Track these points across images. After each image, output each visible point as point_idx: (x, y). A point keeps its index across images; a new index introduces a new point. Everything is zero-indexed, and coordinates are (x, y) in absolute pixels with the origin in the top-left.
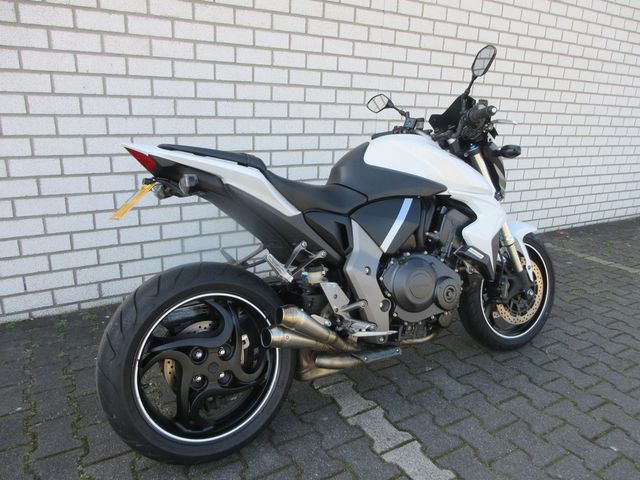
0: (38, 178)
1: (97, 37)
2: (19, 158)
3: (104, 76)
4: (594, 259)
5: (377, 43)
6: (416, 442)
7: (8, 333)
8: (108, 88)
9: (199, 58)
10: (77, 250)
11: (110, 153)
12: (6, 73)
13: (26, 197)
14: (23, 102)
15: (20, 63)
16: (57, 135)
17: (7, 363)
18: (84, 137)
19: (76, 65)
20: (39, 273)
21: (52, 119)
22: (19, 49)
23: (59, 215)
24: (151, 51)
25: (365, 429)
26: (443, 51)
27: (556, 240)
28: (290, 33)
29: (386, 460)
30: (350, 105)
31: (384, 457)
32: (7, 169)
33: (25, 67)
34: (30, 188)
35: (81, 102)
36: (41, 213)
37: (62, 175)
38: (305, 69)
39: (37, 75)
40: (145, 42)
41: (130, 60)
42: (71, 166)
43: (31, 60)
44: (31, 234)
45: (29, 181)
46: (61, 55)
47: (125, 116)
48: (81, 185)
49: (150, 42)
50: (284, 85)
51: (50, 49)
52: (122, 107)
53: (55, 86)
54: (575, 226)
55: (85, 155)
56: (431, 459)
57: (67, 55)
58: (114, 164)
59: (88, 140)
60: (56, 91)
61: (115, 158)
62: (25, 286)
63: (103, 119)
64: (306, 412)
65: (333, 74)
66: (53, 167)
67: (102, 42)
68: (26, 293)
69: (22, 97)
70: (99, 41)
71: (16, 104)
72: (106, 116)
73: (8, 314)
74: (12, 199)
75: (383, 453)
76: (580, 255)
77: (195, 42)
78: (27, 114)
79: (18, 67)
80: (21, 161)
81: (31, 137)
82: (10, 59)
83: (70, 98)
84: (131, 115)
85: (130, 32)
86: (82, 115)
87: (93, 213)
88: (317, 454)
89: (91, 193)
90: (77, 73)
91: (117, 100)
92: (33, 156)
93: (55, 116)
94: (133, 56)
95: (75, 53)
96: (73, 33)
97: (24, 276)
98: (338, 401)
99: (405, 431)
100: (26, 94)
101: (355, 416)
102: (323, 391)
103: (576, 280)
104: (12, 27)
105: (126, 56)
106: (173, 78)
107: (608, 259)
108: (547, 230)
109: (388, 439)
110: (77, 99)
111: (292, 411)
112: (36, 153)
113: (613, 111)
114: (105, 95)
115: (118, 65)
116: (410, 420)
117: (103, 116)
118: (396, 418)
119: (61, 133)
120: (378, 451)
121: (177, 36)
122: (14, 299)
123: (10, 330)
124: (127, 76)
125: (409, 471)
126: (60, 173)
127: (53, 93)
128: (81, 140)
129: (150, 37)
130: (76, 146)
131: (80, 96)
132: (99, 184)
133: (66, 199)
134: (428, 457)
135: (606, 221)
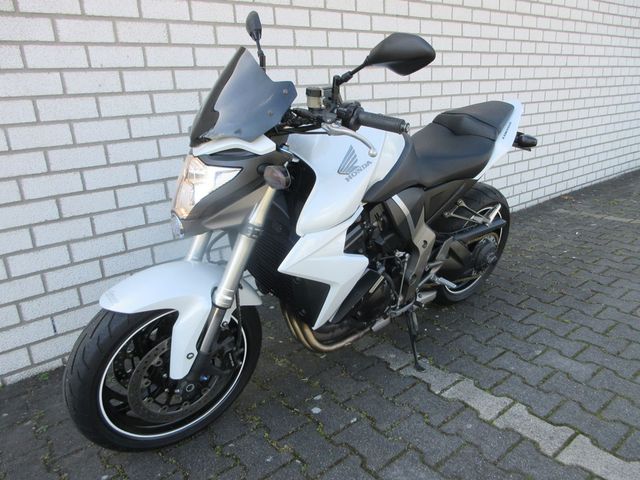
0: (57, 198)
1: (108, 25)
2: (33, 175)
3: (120, 70)
4: (612, 218)
5: (393, 16)
6: (581, 435)
7: (44, 387)
8: (126, 85)
9: (220, 42)
10: (109, 278)
11: (135, 160)
12: (7, 75)
13: (46, 222)
14: (32, 107)
15: (24, 62)
16: (75, 145)
17: (60, 422)
18: (105, 144)
19: (88, 59)
20: (68, 310)
21: (67, 126)
22: (21, 44)
23: (85, 239)
24: (169, 37)
25: (520, 430)
26: (452, 21)
27: (566, 204)
28: (310, 9)
29: (565, 461)
30: (373, 84)
31: (559, 458)
32: (21, 191)
33: (30, 65)
34: (49, 210)
35: (97, 102)
36: (65, 239)
37: (85, 191)
38: (327, 48)
39: (45, 74)
40: (162, 27)
41: (148, 49)
42: (93, 179)
43: (36, 56)
44: (55, 266)
45: (47, 203)
46: (69, 48)
47: (148, 116)
48: (106, 200)
49: (168, 27)
50: (308, 67)
51: (57, 42)
52: (142, 104)
53: (68, 86)
54: (574, 189)
55: (108, 165)
56: (610, 453)
57: (77, 47)
58: (140, 171)
59: (109, 147)
60: (69, 92)
61: (141, 166)
62: (54, 327)
63: (124, 121)
64: (444, 423)
65: (354, 52)
66: (73, 183)
67: (115, 31)
68: (56, 336)
69: (30, 102)
70: (111, 29)
71: (23, 112)
72: (127, 117)
73: (39, 364)
74: (30, 227)
75: (555, 455)
76: (598, 217)
77: (215, 24)
78: (38, 122)
79: (22, 66)
80: (36, 179)
81: (45, 150)
82: (10, 57)
83: (85, 98)
84: (154, 114)
85: (144, 16)
86: (100, 118)
87: (123, 231)
88: (486, 469)
89: (118, 209)
90: (90, 69)
91: (137, 97)
92: (49, 172)
93: (70, 122)
94: (151, 44)
95: (86, 45)
96: (81, 22)
97: (52, 316)
98: (469, 403)
99: (561, 425)
100: (34, 99)
101: (498, 417)
102: (446, 394)
103: (612, 240)
104: (10, 18)
105: (143, 45)
106: (195, 67)
107: (626, 217)
108: (552, 197)
109: (551, 438)
110: (92, 100)
111: (428, 424)
112: (53, 168)
113: (598, 72)
114: (123, 92)
115: (134, 57)
116: (558, 412)
117: (123, 117)
118: (543, 412)
119: (79, 141)
120: (550, 453)
121: (195, 19)
122: (43, 344)
123: (46, 382)
124: (145, 68)
125: (597, 471)
126: (81, 190)
127: (65, 95)
128: (101, 147)
129: (167, 22)
130: (96, 156)
131: (96, 95)
132: (126, 197)
133: (92, 220)
134: (605, 450)
135: (598, 181)
